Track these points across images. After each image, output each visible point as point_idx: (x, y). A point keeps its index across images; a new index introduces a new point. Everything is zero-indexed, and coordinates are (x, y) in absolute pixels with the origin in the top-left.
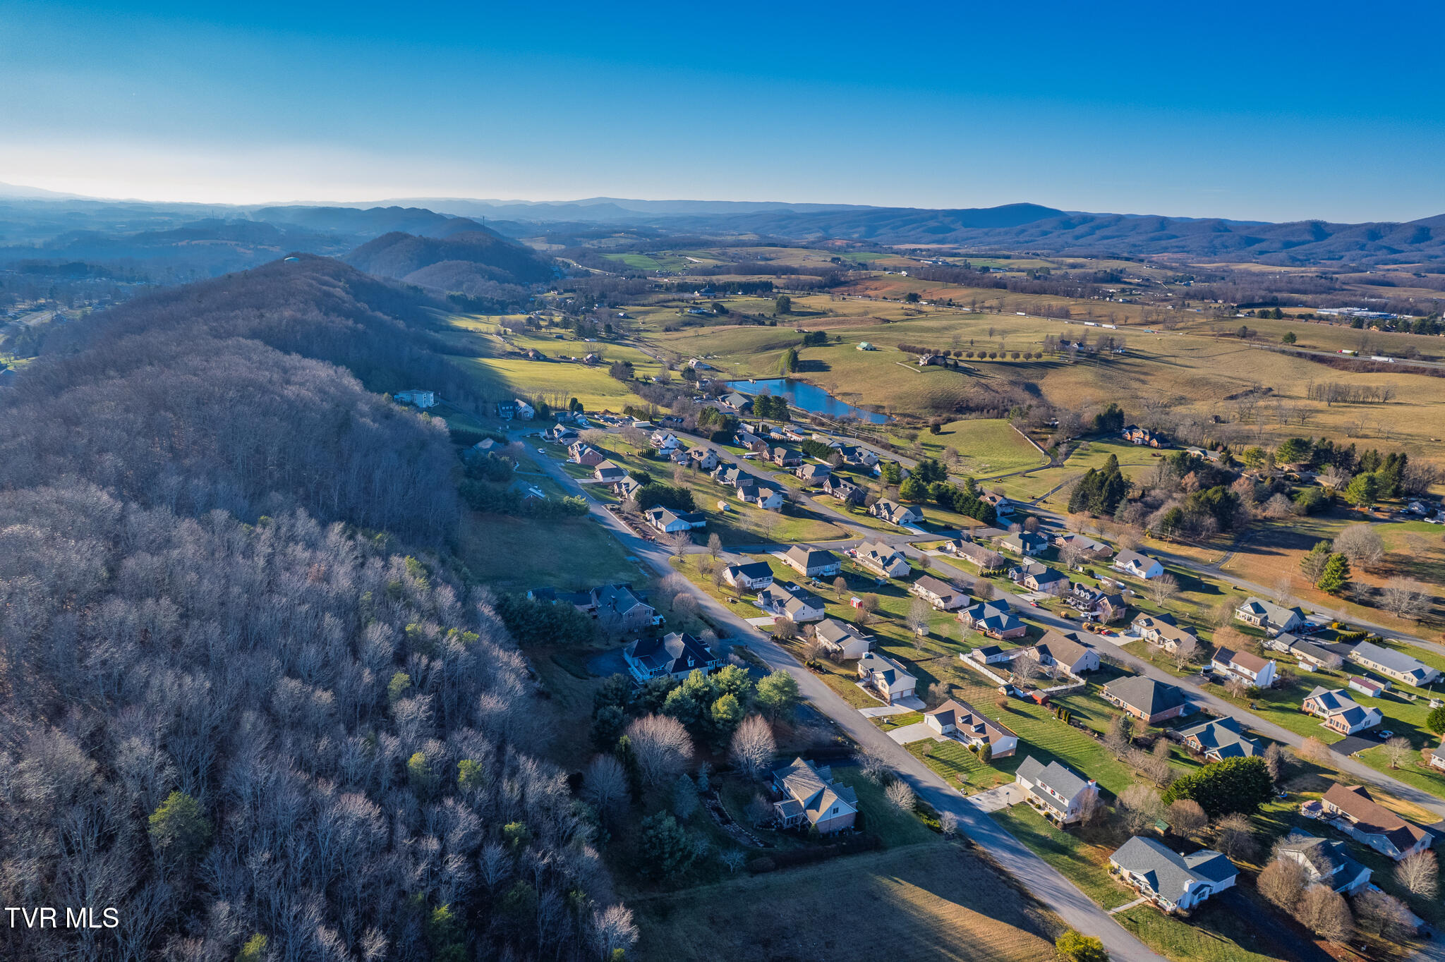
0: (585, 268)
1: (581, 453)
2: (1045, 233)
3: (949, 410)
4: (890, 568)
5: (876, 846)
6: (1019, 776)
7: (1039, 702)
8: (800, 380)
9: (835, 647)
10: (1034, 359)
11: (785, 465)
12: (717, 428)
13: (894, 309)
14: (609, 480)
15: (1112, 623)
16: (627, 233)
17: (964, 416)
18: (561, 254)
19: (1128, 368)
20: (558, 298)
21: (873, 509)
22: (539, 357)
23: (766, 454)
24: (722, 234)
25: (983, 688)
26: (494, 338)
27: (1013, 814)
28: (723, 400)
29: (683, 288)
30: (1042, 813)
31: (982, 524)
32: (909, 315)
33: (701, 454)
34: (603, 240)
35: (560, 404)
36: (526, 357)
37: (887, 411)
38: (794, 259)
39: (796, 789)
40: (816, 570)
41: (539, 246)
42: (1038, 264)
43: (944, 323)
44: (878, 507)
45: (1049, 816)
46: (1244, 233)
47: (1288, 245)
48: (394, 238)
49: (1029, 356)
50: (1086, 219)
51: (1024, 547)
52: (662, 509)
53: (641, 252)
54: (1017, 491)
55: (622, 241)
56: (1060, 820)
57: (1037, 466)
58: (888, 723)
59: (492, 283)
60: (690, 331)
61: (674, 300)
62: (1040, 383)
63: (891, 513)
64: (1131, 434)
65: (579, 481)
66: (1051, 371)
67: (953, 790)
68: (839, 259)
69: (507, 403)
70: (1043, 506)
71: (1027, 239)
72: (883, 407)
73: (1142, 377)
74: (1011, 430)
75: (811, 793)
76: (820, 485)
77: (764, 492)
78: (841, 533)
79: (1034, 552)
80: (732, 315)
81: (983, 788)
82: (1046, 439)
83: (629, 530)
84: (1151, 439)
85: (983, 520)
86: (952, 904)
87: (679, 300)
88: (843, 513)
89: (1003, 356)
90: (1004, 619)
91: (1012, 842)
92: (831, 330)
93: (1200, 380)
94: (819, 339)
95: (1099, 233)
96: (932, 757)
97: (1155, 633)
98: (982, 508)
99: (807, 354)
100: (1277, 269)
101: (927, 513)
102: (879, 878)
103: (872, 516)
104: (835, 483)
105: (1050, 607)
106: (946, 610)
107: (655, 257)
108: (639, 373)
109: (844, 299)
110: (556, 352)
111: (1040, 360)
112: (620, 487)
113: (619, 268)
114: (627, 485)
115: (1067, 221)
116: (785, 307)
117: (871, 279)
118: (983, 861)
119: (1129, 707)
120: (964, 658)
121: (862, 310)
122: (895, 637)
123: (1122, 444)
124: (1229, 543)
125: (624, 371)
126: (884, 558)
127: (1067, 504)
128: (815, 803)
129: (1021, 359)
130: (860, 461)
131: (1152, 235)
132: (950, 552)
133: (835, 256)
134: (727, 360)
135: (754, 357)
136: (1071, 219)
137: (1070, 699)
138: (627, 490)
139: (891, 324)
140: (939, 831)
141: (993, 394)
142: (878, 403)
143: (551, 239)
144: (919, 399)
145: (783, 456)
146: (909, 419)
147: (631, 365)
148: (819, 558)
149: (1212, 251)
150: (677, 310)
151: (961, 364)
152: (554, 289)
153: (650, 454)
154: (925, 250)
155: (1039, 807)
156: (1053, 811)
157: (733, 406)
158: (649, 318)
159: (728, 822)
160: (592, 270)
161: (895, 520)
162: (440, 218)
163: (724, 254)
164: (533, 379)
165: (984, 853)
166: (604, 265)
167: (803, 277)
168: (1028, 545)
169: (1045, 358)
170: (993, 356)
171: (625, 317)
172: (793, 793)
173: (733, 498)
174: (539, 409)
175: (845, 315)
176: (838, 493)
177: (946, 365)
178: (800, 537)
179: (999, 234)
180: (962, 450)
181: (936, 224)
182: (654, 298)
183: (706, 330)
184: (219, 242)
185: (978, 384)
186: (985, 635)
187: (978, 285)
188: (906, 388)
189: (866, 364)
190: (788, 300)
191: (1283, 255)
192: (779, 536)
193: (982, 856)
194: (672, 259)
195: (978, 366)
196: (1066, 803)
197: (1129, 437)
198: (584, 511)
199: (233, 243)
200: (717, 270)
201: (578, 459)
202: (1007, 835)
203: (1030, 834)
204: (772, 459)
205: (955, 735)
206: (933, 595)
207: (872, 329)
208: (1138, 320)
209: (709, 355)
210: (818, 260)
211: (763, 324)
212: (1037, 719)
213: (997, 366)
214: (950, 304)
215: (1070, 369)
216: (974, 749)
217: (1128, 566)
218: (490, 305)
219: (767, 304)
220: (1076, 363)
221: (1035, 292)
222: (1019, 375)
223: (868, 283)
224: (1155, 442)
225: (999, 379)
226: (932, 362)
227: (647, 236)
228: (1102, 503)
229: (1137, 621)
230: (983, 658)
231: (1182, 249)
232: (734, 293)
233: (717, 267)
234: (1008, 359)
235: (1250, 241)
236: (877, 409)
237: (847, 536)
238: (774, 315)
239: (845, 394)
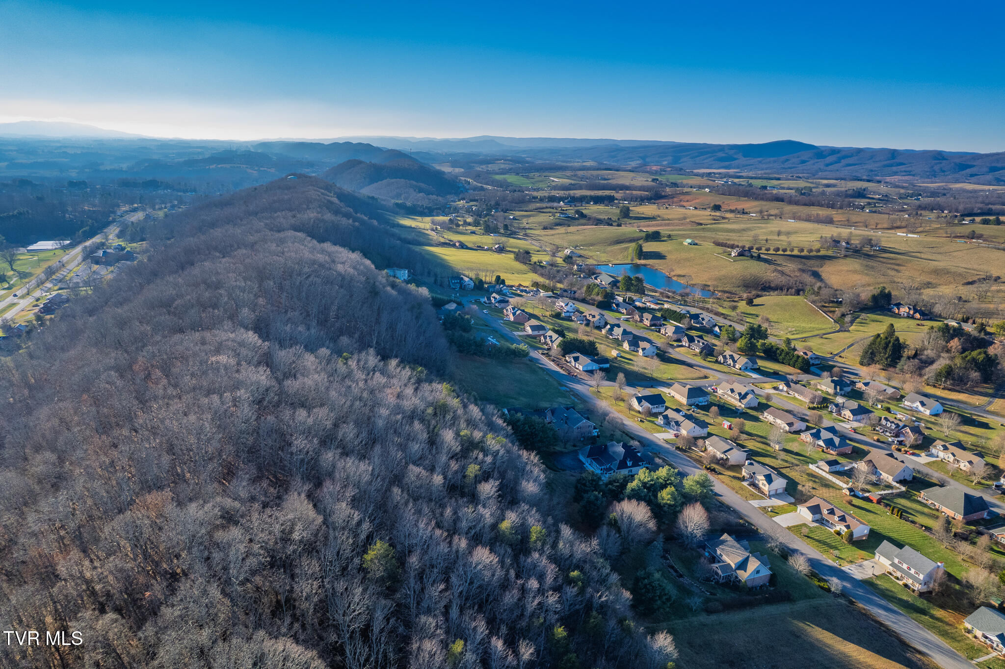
0: (480, 185)
1: (514, 314)
2: (803, 162)
3: (756, 289)
4: (745, 401)
5: (786, 598)
6: (877, 555)
7: (875, 501)
8: (645, 265)
9: (722, 456)
10: (814, 253)
11: (651, 325)
12: (599, 298)
13: (705, 215)
14: (536, 333)
15: (914, 447)
16: (505, 160)
17: (768, 294)
18: (463, 175)
19: (885, 260)
20: (466, 205)
21: (721, 358)
22: (463, 246)
23: (637, 317)
24: (571, 162)
25: (831, 490)
26: (429, 232)
27: (879, 582)
28: (596, 278)
29: (552, 199)
30: (901, 583)
31: (799, 371)
32: (716, 220)
33: (594, 316)
34: (489, 165)
35: (488, 279)
36: (454, 246)
37: (711, 288)
38: (625, 178)
39: (728, 555)
40: (693, 400)
41: (447, 169)
42: (802, 184)
43: (743, 226)
44: (725, 357)
45: (906, 586)
46: (958, 161)
47: (993, 169)
48: (353, 164)
49: (811, 251)
50: (834, 151)
51: (835, 388)
52: (578, 354)
53: (517, 174)
54: (819, 348)
55: (503, 166)
56: (916, 589)
57: (830, 331)
58: (771, 511)
59: (421, 194)
60: (561, 230)
61: (547, 208)
62: (820, 270)
63: (735, 361)
64: (899, 309)
65: (516, 333)
66: (827, 262)
67: (830, 562)
68: (657, 180)
69: (454, 278)
70: (840, 360)
71: (790, 166)
72: (709, 286)
73: (896, 267)
74: (806, 304)
75: (739, 559)
76: (679, 340)
77: (643, 344)
78: (702, 375)
79: (843, 392)
80: (590, 219)
81: (851, 562)
82: (834, 312)
83: (557, 369)
84: (915, 313)
85: (801, 369)
86: (852, 645)
87: (550, 208)
88: (698, 360)
89: (792, 250)
90: (837, 440)
91: (883, 602)
92: (664, 231)
93: (942, 270)
94: (655, 236)
95: (844, 162)
96: (808, 537)
97: (951, 456)
98: (800, 360)
99: (648, 247)
100: (986, 187)
101: (761, 363)
102: (796, 622)
103: (720, 363)
104: (691, 339)
105: (864, 433)
106: (790, 432)
107: (527, 177)
108: (535, 258)
109: (667, 208)
110: (474, 243)
111: (819, 254)
112: (545, 338)
113: (504, 185)
114: (551, 337)
115: (820, 153)
116: (626, 213)
117: (683, 194)
118: (865, 615)
119: (944, 509)
120: (811, 466)
121: (682, 216)
122: (759, 450)
123: (891, 316)
124: (991, 391)
125: (524, 256)
126: (740, 394)
127: (858, 359)
128: (743, 565)
129: (805, 253)
130: (702, 324)
131: (885, 163)
132: (782, 391)
133: (655, 177)
134: (590, 250)
135: (609, 248)
136: (822, 152)
137: (895, 500)
138: (551, 341)
139: (703, 226)
140: (828, 590)
141: (788, 278)
142: (704, 283)
143: (455, 164)
144: (734, 280)
145: (650, 319)
146: (729, 295)
147: (529, 253)
148: (695, 392)
149: (933, 175)
150: (551, 214)
151: (762, 256)
152: (463, 199)
153: (558, 316)
154: (717, 174)
155: (898, 579)
156: (910, 582)
157: (603, 283)
158: (531, 220)
159: (681, 576)
160: (485, 186)
161: (737, 366)
162: (378, 150)
163: (575, 176)
164: (464, 261)
165: (864, 609)
166: (493, 183)
167: (634, 192)
168: (838, 387)
169: (822, 253)
170: (785, 250)
171: (514, 219)
172: (725, 558)
173: (620, 348)
174: (477, 283)
175: (669, 220)
176: (693, 346)
177: (752, 257)
178: (674, 377)
179: (770, 162)
180: (772, 318)
181: (724, 155)
182: (533, 206)
183: (572, 229)
184: (235, 165)
185: (775, 270)
186: (823, 451)
187: (762, 199)
188: (724, 272)
189: (692, 255)
190: (628, 209)
191: (990, 177)
192: (659, 376)
193: (863, 611)
194: (540, 179)
195: (774, 258)
196: (921, 577)
197: (897, 311)
198: (525, 354)
199: (245, 166)
200: (572, 187)
201: (512, 318)
202: (879, 598)
203: (896, 598)
204: (641, 321)
205: (822, 521)
206: (779, 421)
207: (690, 230)
208: (885, 226)
209: (577, 246)
210: (641, 180)
211: (611, 225)
212: (876, 513)
213: (788, 258)
214: (744, 212)
215: (841, 261)
216: (839, 533)
217: (915, 405)
218: (421, 209)
219: (612, 211)
220: (846, 256)
221: (805, 205)
222: (805, 264)
223: (682, 197)
224: (918, 315)
225: (791, 267)
226: (741, 254)
227: (519, 162)
228: (886, 359)
229: (935, 446)
230: (827, 468)
231: (909, 173)
232: (588, 203)
233: (571, 184)
234: (796, 252)
235: (962, 167)
236: (705, 287)
237: (706, 377)
238: (619, 219)
239: (679, 276)
